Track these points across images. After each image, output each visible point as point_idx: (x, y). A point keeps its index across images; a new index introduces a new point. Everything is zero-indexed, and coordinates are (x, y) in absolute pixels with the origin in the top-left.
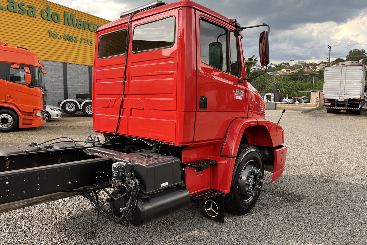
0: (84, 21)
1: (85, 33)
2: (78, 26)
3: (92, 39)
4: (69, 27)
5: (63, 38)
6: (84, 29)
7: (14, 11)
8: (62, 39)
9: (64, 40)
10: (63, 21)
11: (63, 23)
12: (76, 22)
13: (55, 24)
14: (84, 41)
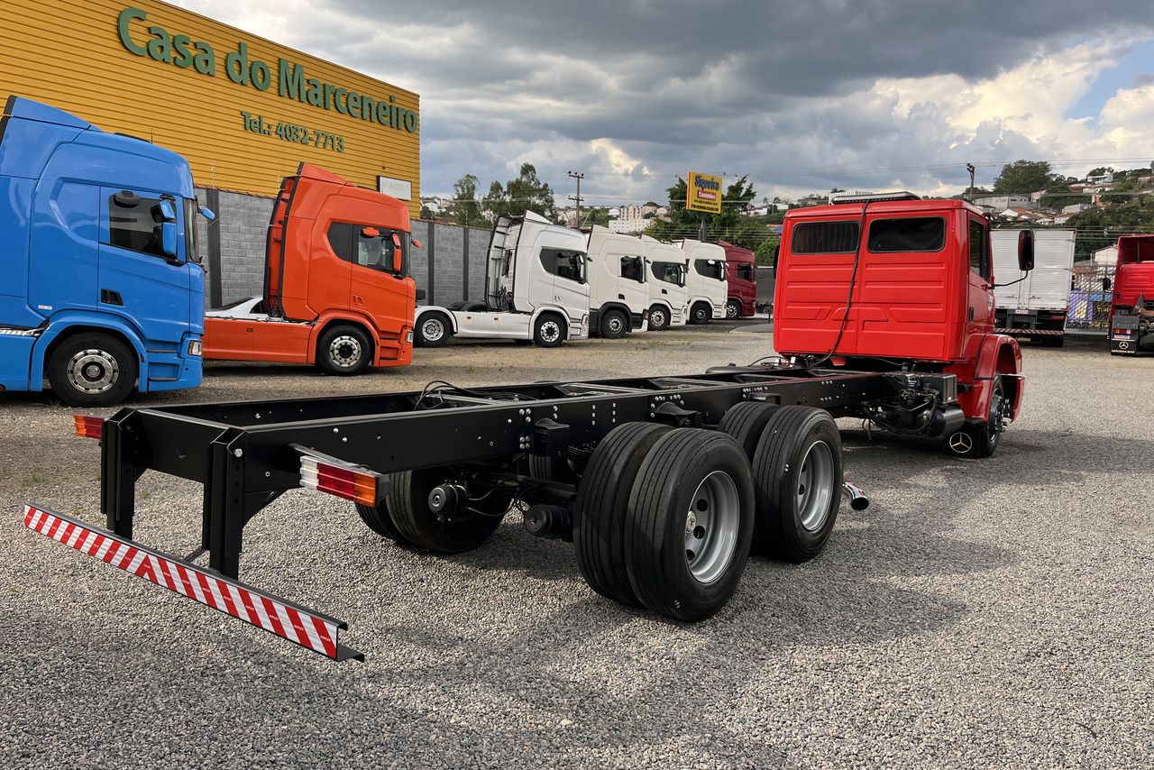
0: (324, 85)
1: (326, 118)
2: (312, 98)
3: (342, 133)
4: (289, 101)
5: (276, 133)
6: (325, 105)
7: (164, 60)
8: (274, 135)
9: (278, 137)
10: (275, 85)
11: (275, 91)
12: (307, 88)
13: (258, 93)
14: (322, 140)
